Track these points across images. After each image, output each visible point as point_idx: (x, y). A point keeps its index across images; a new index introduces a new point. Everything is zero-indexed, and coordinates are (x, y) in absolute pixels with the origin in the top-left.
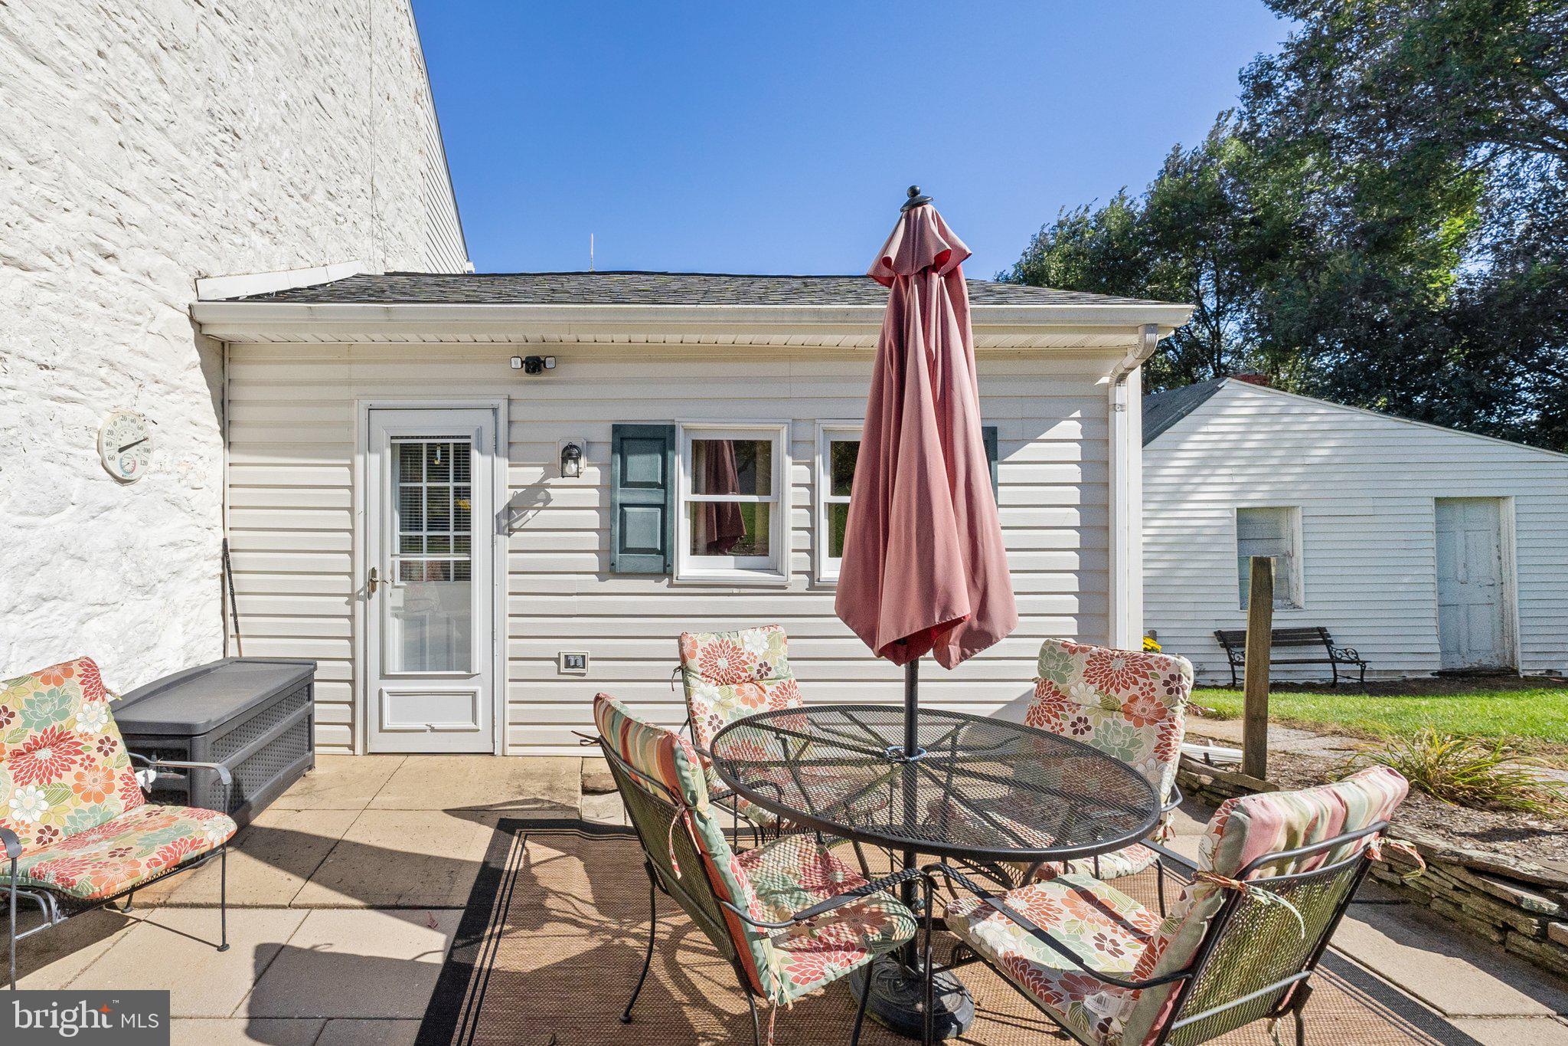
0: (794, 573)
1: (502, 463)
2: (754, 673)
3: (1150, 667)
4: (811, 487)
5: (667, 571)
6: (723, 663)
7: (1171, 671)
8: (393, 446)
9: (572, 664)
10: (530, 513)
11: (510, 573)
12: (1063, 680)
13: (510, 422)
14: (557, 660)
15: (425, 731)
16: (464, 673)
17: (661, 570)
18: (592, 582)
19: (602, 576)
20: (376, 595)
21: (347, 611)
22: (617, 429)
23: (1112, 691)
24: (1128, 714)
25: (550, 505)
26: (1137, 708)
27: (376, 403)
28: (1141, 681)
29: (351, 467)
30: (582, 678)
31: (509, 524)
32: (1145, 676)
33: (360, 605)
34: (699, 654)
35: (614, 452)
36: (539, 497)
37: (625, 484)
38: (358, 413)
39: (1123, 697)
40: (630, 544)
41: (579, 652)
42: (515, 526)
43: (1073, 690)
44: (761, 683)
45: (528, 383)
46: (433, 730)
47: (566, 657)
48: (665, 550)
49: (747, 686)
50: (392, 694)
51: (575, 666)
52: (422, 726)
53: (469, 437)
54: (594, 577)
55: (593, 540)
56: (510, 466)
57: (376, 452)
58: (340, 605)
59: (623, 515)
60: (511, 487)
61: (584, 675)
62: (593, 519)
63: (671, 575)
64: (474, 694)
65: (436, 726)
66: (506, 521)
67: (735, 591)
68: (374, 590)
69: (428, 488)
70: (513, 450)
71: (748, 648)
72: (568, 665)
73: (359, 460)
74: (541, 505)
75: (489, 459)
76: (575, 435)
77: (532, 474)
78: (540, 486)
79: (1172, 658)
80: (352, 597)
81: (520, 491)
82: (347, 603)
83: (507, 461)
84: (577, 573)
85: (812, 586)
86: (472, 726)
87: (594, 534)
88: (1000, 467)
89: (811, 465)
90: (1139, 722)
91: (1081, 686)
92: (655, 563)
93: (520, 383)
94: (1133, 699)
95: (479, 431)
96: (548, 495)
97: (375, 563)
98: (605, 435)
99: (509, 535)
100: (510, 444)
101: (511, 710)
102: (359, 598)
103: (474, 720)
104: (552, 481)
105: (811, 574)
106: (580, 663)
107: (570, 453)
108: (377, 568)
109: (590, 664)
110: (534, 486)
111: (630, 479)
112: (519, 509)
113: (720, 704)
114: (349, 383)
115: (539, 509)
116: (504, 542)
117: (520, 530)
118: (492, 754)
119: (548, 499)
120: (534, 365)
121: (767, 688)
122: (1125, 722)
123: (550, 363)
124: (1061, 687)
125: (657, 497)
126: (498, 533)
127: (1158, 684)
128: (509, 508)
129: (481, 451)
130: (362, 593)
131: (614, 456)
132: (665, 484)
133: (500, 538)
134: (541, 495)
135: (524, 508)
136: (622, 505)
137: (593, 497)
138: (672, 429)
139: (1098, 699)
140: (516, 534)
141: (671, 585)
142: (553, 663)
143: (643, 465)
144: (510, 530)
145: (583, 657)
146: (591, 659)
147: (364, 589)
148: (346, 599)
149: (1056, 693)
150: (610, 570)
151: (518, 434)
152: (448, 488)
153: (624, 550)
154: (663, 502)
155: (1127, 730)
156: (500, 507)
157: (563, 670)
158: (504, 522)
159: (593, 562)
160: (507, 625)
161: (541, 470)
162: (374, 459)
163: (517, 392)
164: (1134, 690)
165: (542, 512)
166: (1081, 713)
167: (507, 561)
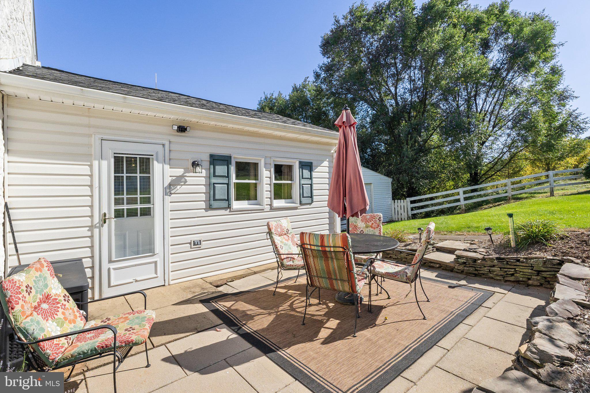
0: (266, 205)
1: (167, 167)
2: (286, 233)
3: (375, 216)
4: (270, 178)
5: (229, 207)
6: (279, 230)
7: (379, 217)
8: (115, 157)
9: (196, 244)
10: (178, 187)
11: (170, 211)
12: (356, 222)
13: (170, 151)
14: (190, 243)
15: (132, 282)
16: (151, 254)
17: (227, 206)
18: (203, 212)
19: (206, 210)
20: (106, 225)
21: (89, 234)
22: (211, 156)
23: (368, 223)
24: (372, 227)
25: (187, 184)
26: (373, 226)
27: (105, 137)
28: (374, 220)
29: (91, 166)
30: (200, 249)
31: (170, 191)
32: (374, 218)
33: (96, 231)
34: (274, 228)
35: (210, 164)
36: (182, 180)
37: (215, 176)
38: (95, 141)
39: (370, 224)
40: (217, 198)
41: (198, 239)
42: (172, 192)
43: (359, 225)
44: (288, 235)
45: (177, 136)
46: (136, 281)
47: (194, 241)
48: (228, 200)
49: (285, 236)
50: (115, 269)
51: (198, 244)
52: (131, 280)
53: (152, 155)
54: (203, 210)
55: (203, 197)
56: (170, 168)
57: (105, 159)
58: (85, 232)
59: (214, 187)
60: (170, 176)
61: (200, 247)
62: (203, 189)
63: (230, 208)
64: (156, 263)
65: (138, 279)
66: (169, 190)
67: (250, 212)
68: (105, 222)
69: (127, 176)
70: (172, 162)
71: (283, 225)
72: (194, 245)
73: (96, 163)
74: (183, 183)
75: (162, 165)
76: (196, 157)
77: (179, 172)
78: (182, 176)
79: (379, 214)
80: (91, 228)
81: (174, 178)
82: (88, 230)
83: (169, 166)
84: (197, 209)
85: (271, 209)
86: (155, 276)
87: (203, 195)
88: (314, 173)
89: (270, 171)
90: (374, 229)
91: (361, 223)
92: (225, 204)
93: (174, 135)
94: (372, 224)
95: (157, 153)
96: (186, 180)
97: (105, 210)
98: (207, 158)
99: (170, 196)
100: (170, 159)
101: (172, 266)
102: (96, 227)
103: (156, 272)
104: (187, 174)
105: (271, 205)
106: (199, 243)
107: (195, 164)
108: (107, 213)
109: (203, 243)
110: (180, 176)
111: (216, 174)
112: (174, 185)
113: (281, 242)
114: (89, 126)
115: (182, 185)
116: (168, 198)
117: (174, 193)
118: (164, 285)
119: (186, 181)
120: (182, 129)
121: (289, 236)
122: (371, 229)
123: (188, 129)
124: (356, 224)
125: (225, 181)
126: (165, 195)
127: (377, 220)
128: (170, 185)
129: (158, 162)
130: (98, 225)
131: (211, 166)
132: (228, 176)
133: (166, 197)
134: (183, 180)
135: (176, 185)
136: (214, 184)
137: (203, 181)
138: (230, 157)
139: (365, 225)
140: (173, 195)
141: (230, 211)
142: (188, 245)
143: (221, 170)
144: (170, 194)
145: (200, 241)
146: (203, 241)
147: (99, 223)
148: (88, 228)
149: (355, 226)
150: (210, 207)
151: (173, 155)
152: (137, 177)
153: (215, 200)
154: (228, 183)
155: (372, 231)
156: (166, 184)
157: (193, 247)
158: (168, 190)
159: (203, 205)
160: (169, 232)
161: (183, 170)
162: (104, 163)
163: (173, 139)
164: (372, 222)
165: (183, 186)
166: (361, 229)
167: (169, 206)
